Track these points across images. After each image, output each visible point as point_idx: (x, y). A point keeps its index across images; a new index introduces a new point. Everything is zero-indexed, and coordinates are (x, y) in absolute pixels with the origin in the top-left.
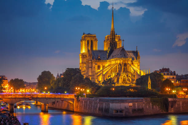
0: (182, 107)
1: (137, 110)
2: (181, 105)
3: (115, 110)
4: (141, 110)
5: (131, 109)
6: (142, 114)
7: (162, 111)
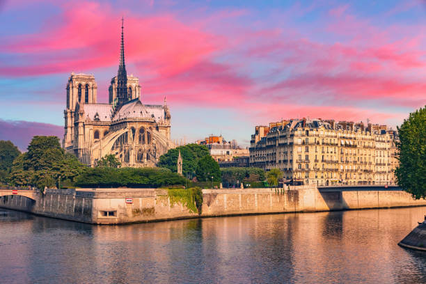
0: (228, 204)
1: (141, 210)
2: (225, 201)
3: (102, 211)
4: (150, 211)
5: (131, 210)
6: (151, 218)
7: (190, 212)
